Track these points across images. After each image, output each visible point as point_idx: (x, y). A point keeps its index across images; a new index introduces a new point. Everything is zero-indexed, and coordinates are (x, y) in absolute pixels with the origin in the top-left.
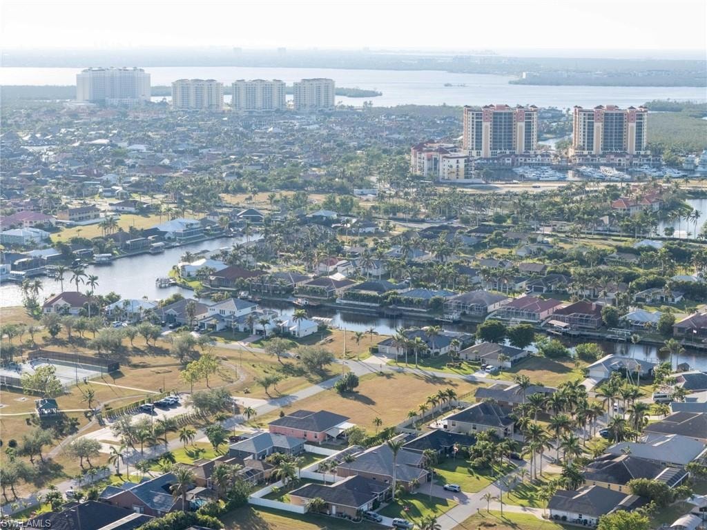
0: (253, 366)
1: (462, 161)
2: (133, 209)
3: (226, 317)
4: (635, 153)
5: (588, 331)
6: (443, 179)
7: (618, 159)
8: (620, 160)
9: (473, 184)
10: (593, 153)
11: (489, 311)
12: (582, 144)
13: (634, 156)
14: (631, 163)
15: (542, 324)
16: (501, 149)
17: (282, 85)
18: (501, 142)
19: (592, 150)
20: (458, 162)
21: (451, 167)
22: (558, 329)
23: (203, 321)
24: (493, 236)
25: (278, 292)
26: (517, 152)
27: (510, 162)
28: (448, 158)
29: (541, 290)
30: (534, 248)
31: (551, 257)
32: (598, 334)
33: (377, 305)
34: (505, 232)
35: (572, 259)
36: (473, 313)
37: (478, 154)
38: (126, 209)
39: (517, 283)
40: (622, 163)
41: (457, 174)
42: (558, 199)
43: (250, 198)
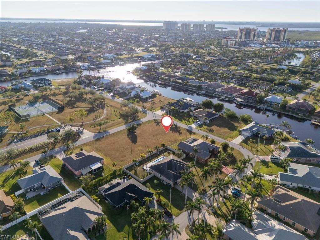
3: (124, 88)
4: (282, 40)
5: (250, 103)
6: (229, 46)
8: (278, 42)
9: (236, 47)
10: (271, 40)
11: (216, 91)
12: (268, 38)
13: (282, 41)
14: (281, 43)
15: (233, 99)
16: (246, 39)
18: (247, 37)
20: (233, 42)
21: (231, 43)
22: (238, 102)
23: (117, 89)
24: (233, 62)
26: (251, 40)
27: (248, 42)
28: (231, 40)
29: (239, 83)
30: (243, 67)
31: (247, 70)
32: (254, 105)
33: (181, 85)
34: (237, 61)
35: (255, 71)
36: (210, 91)
37: (241, 40)
39: (231, 80)
41: (233, 45)
42: (257, 52)
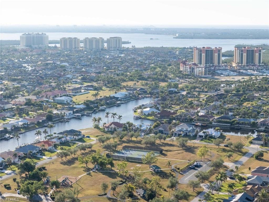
0: (211, 149)
1: (203, 68)
2: (92, 89)
3: (184, 131)
4: (259, 65)
6: (196, 75)
7: (253, 67)
8: (254, 68)
9: (208, 77)
12: (238, 62)
14: (258, 69)
16: (209, 64)
17: (103, 39)
18: (208, 61)
19: (242, 64)
20: (202, 69)
21: (200, 71)
23: (176, 133)
24: (243, 97)
25: (187, 120)
26: (215, 65)
27: (213, 68)
28: (198, 67)
33: (230, 125)
38: (89, 88)
40: (255, 68)
41: (202, 74)
43: (135, 84)
